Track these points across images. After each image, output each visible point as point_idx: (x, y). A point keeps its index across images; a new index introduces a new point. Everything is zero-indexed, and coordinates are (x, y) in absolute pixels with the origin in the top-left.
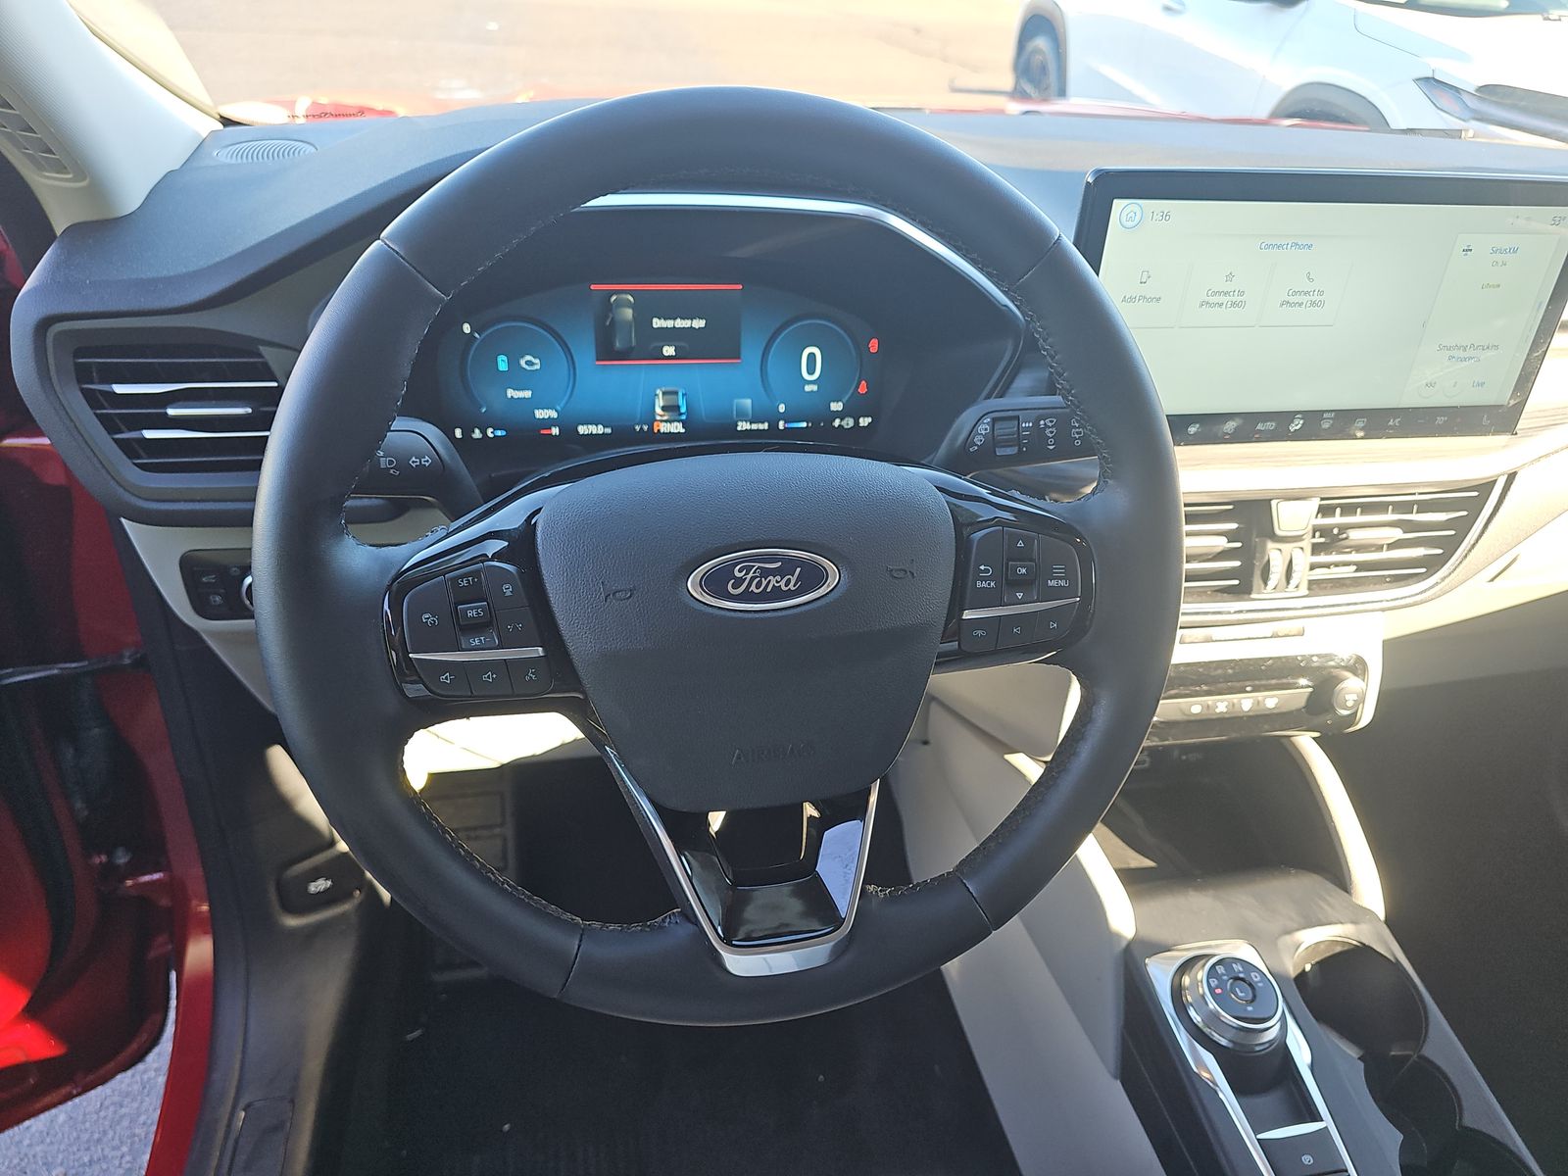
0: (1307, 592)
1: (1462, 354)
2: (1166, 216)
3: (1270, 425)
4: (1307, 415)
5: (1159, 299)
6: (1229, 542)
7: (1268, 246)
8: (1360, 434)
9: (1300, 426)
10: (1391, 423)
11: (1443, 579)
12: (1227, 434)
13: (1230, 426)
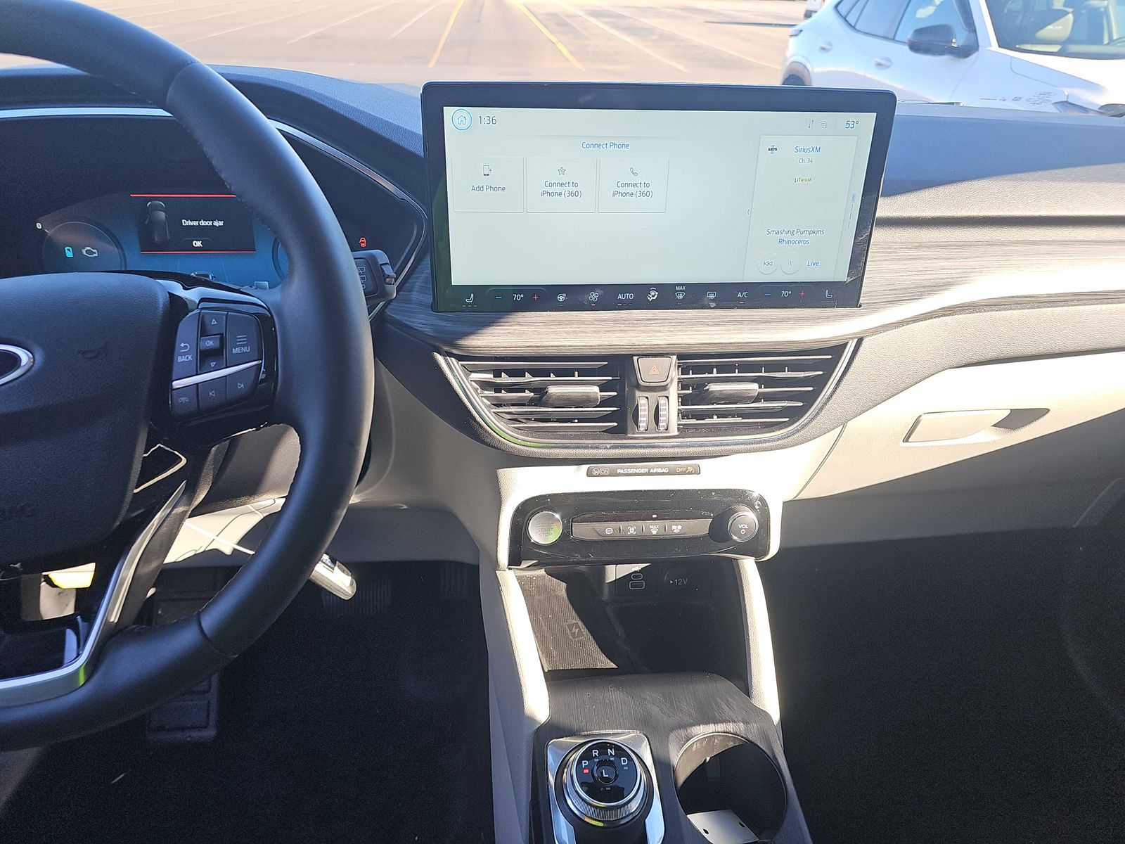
0: (676, 433)
1: (788, 237)
2: (492, 120)
3: (630, 296)
4: (660, 287)
5: (503, 189)
6: (600, 391)
7: (589, 146)
8: (713, 305)
9: (656, 296)
10: (739, 295)
11: (804, 426)
12: (593, 302)
13: (594, 296)
